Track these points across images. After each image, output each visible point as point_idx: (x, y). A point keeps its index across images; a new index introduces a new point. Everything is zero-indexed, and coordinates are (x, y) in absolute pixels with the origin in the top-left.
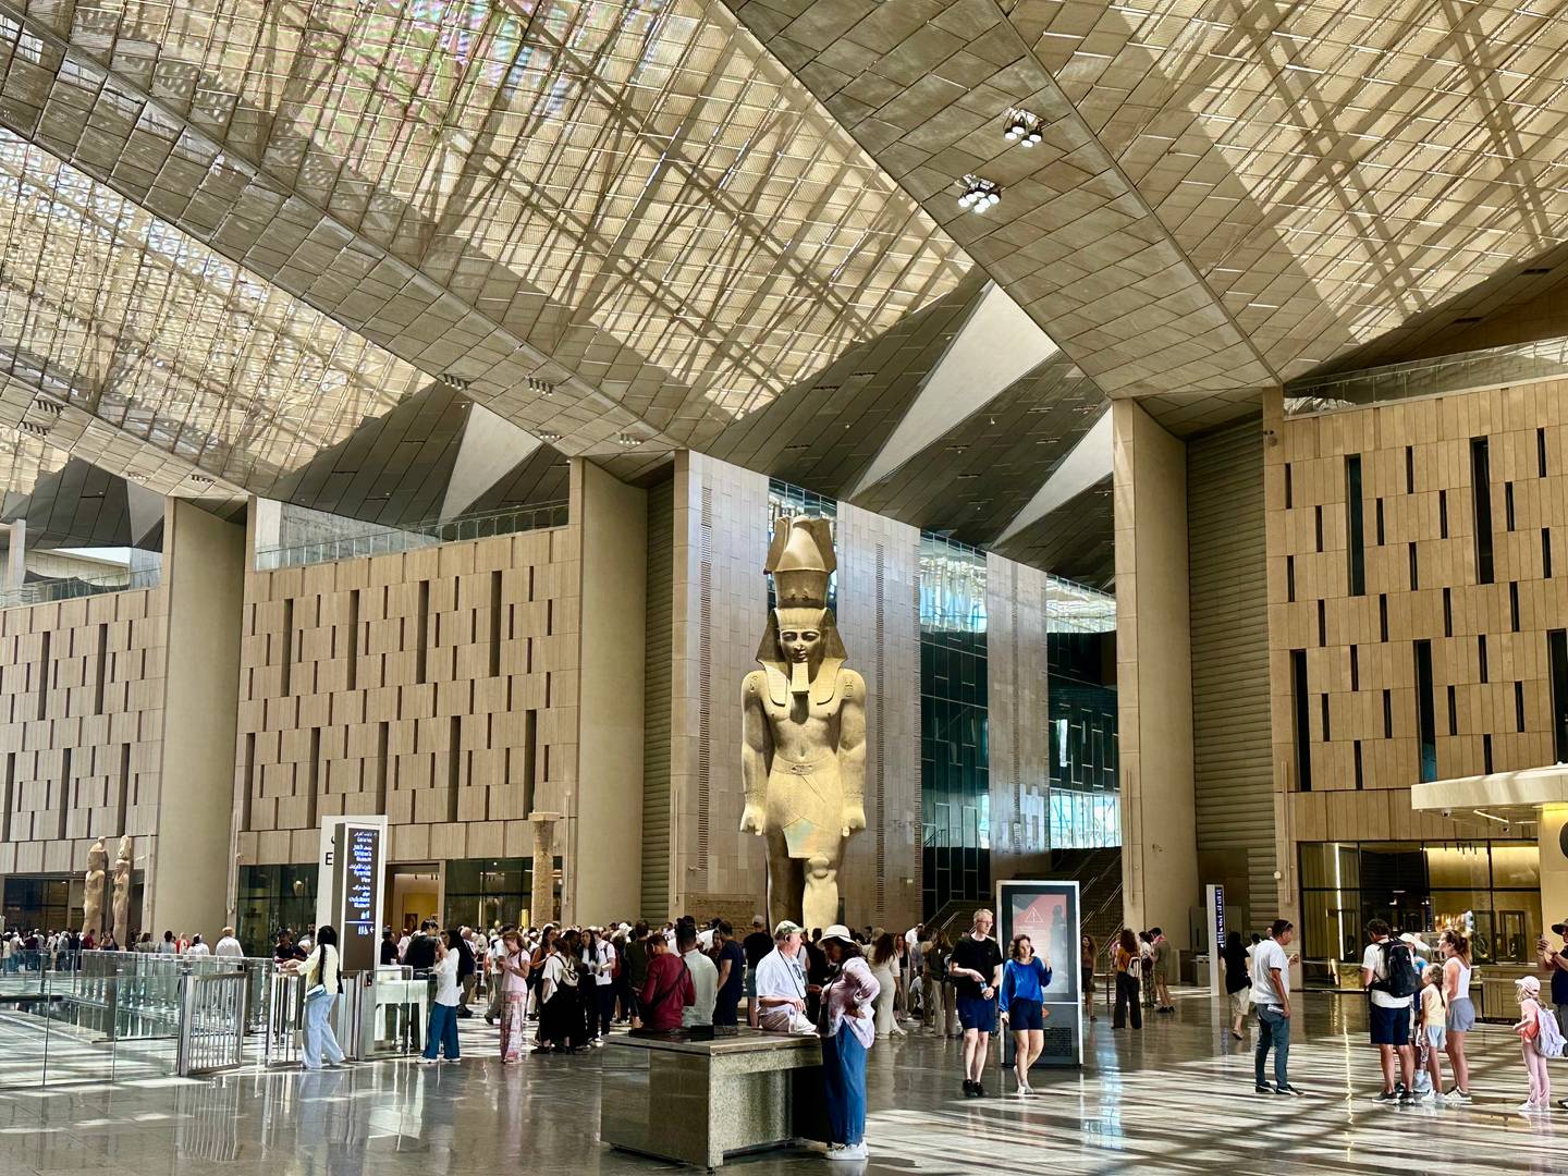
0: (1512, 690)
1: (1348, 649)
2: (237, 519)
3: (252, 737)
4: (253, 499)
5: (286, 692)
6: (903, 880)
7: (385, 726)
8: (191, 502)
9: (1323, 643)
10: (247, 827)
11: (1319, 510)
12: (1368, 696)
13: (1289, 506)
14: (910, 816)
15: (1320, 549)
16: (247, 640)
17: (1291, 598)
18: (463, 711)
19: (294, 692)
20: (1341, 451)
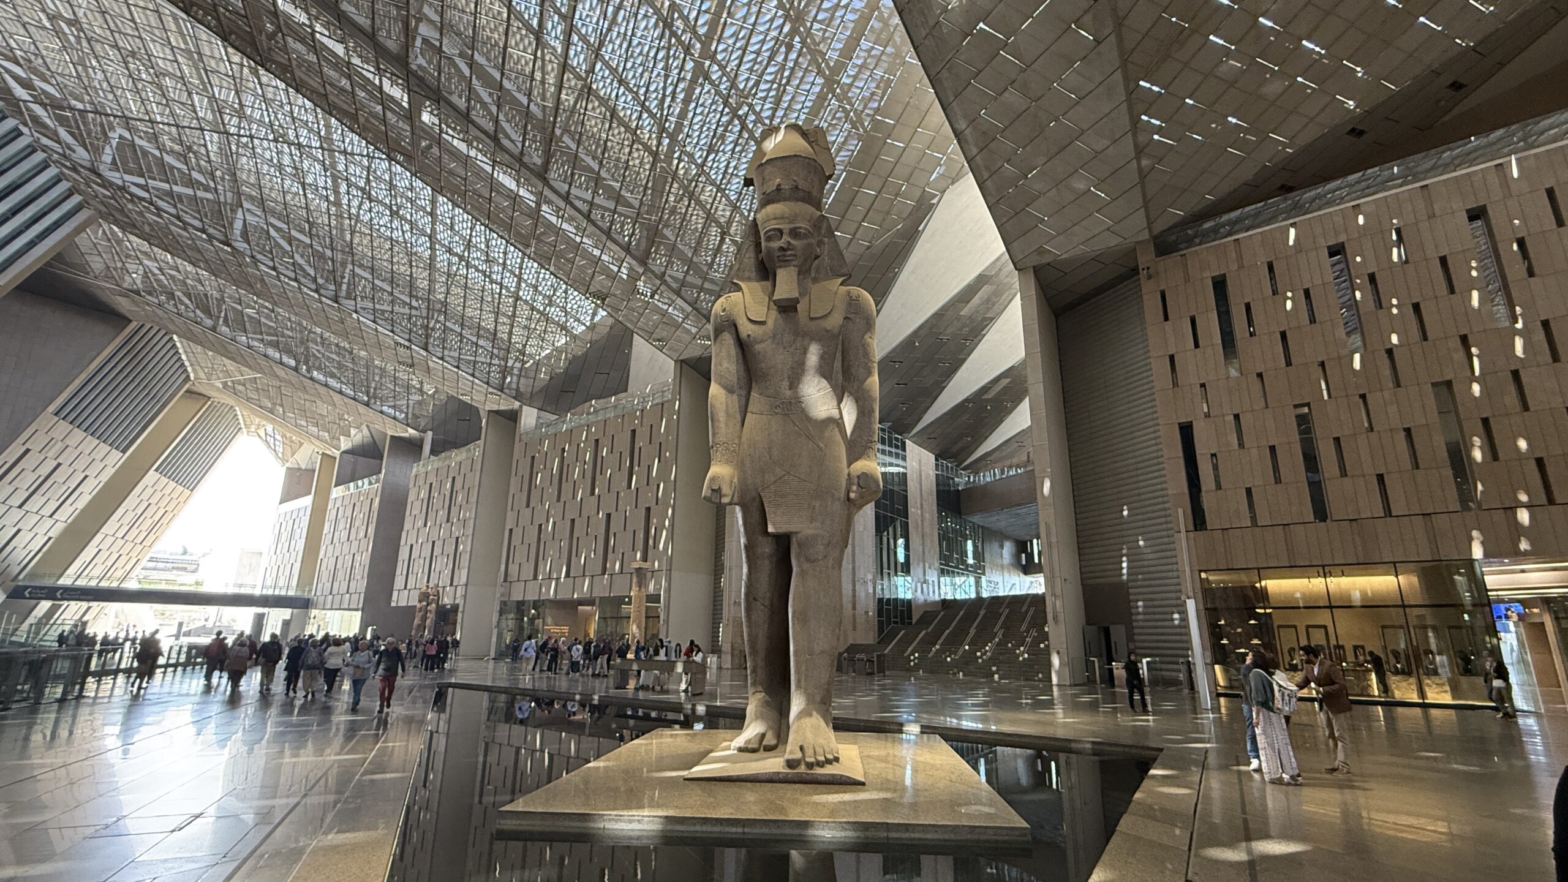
0: (1403, 434)
1: (1232, 417)
2: (513, 417)
3: (511, 530)
4: (521, 407)
5: (528, 506)
6: (867, 613)
7: (573, 521)
8: (497, 412)
9: (1208, 415)
10: (505, 581)
11: (1193, 318)
12: (1254, 451)
13: (1166, 319)
14: (870, 577)
15: (1197, 346)
16: (513, 480)
17: (1175, 384)
18: (612, 511)
19: (531, 505)
20: (1208, 275)
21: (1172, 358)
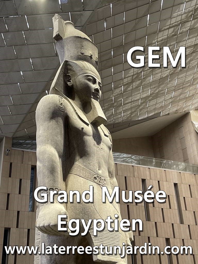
1: (27, 230)
9: (17, 227)
11: (21, 180)
13: (10, 176)
15: (20, 193)
17: (7, 209)
20: (30, 163)
21: (8, 195)
